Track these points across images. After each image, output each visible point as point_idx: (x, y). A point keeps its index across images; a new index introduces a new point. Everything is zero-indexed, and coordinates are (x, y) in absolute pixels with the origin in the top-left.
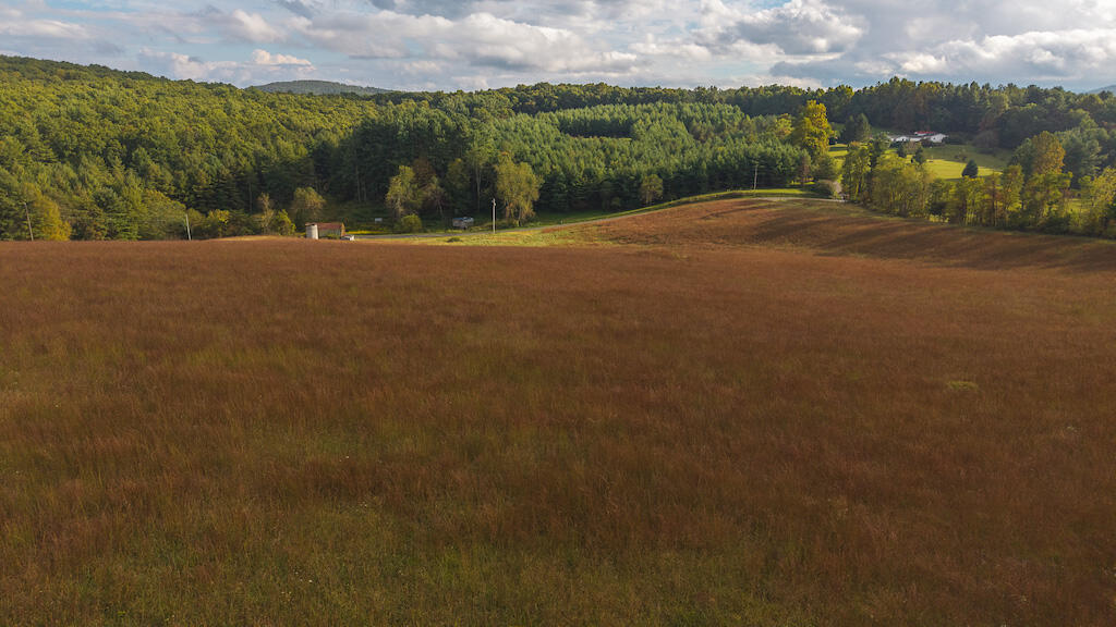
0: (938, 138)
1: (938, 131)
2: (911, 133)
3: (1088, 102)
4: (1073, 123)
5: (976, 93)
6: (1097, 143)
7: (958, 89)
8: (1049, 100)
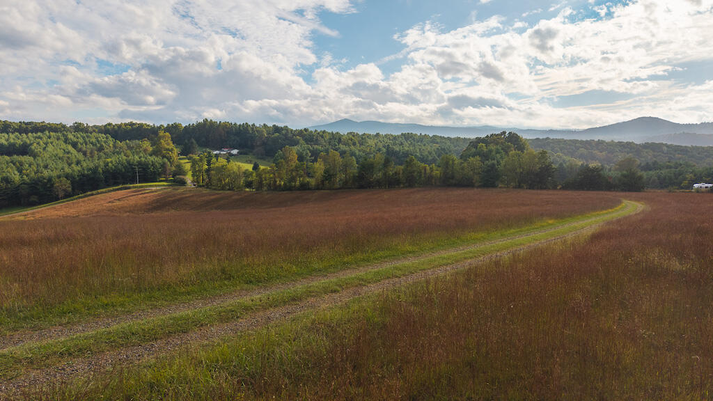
0: (235, 152)
1: (234, 148)
2: (220, 149)
3: (300, 133)
4: (296, 143)
5: (249, 129)
6: (308, 151)
7: (240, 125)
8: (284, 132)
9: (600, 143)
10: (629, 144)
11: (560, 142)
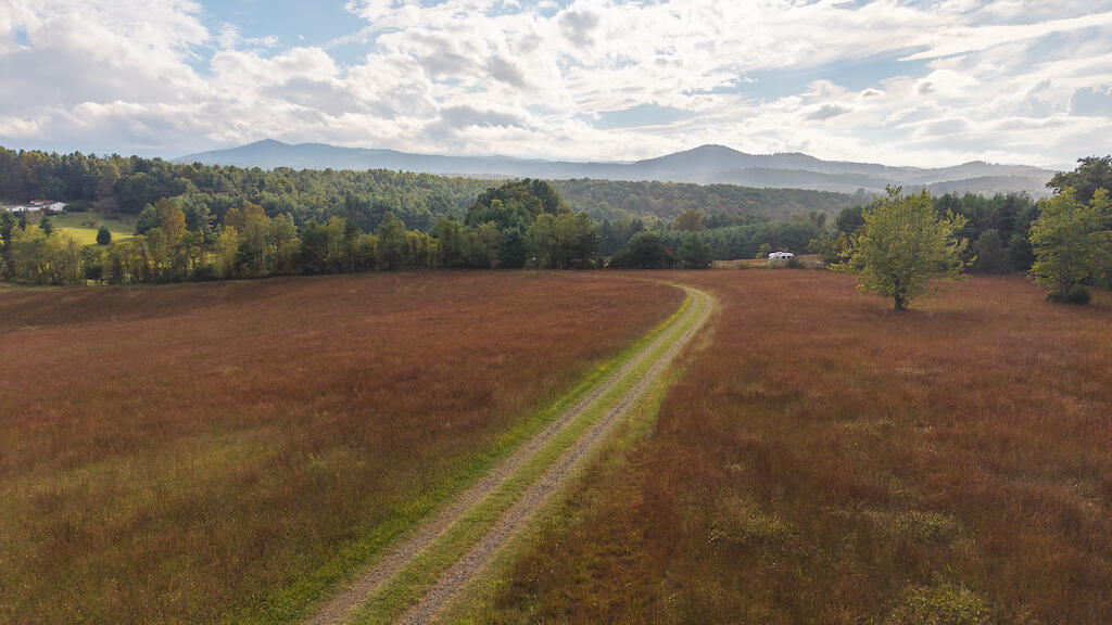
0: (58, 206)
1: (57, 201)
2: (26, 202)
5: (85, 164)
6: (205, 205)
7: (64, 157)
8: (154, 170)
9: (655, 185)
10: (691, 186)
11: (604, 184)
